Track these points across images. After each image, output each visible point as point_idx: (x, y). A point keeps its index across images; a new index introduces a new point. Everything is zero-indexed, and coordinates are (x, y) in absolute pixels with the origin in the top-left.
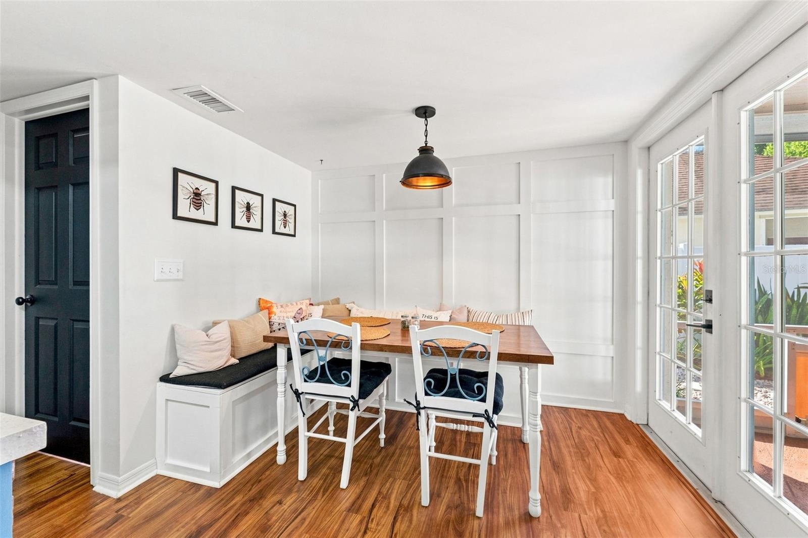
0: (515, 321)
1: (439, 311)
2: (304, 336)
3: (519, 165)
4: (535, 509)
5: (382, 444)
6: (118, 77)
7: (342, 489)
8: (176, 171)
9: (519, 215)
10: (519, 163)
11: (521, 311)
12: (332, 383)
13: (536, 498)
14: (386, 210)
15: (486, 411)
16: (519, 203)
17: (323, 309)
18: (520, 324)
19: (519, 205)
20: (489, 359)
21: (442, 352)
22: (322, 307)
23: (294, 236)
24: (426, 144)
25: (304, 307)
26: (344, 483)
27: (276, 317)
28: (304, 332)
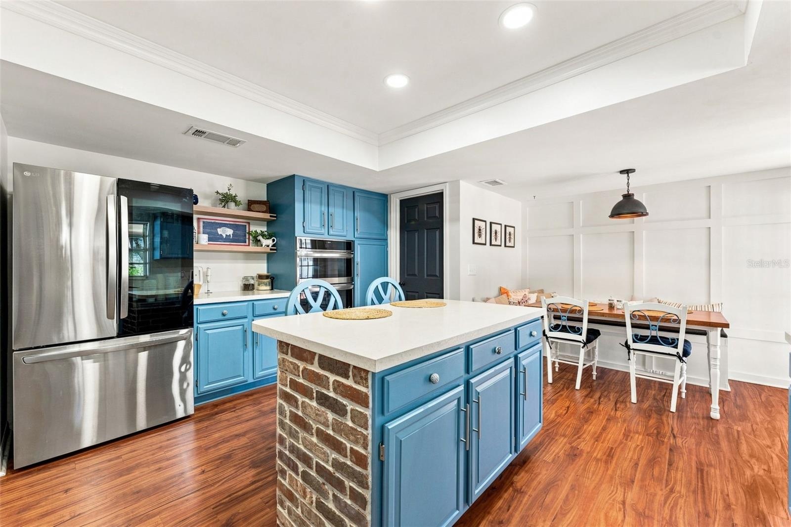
0: (705, 308)
1: (631, 301)
2: (552, 307)
3: (710, 189)
4: (715, 414)
5: (594, 378)
6: (459, 182)
7: (577, 390)
8: (474, 220)
9: (710, 228)
10: (710, 186)
11: (711, 304)
12: (570, 332)
13: (716, 408)
14: (583, 227)
15: (678, 353)
16: (710, 218)
17: (537, 296)
18: (710, 310)
19: (709, 220)
20: (680, 323)
21: (647, 319)
22: (536, 294)
23: (514, 247)
24: (628, 192)
25: (527, 294)
26: (578, 386)
27: (511, 299)
28: (552, 304)
